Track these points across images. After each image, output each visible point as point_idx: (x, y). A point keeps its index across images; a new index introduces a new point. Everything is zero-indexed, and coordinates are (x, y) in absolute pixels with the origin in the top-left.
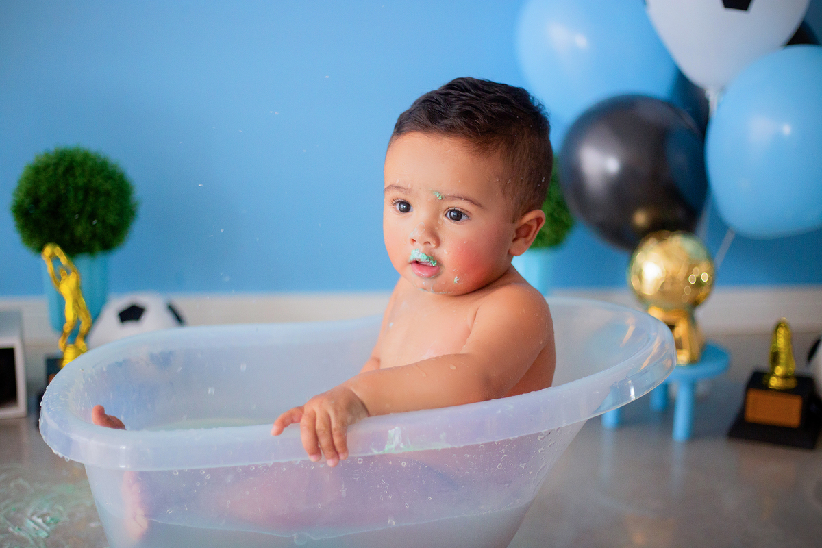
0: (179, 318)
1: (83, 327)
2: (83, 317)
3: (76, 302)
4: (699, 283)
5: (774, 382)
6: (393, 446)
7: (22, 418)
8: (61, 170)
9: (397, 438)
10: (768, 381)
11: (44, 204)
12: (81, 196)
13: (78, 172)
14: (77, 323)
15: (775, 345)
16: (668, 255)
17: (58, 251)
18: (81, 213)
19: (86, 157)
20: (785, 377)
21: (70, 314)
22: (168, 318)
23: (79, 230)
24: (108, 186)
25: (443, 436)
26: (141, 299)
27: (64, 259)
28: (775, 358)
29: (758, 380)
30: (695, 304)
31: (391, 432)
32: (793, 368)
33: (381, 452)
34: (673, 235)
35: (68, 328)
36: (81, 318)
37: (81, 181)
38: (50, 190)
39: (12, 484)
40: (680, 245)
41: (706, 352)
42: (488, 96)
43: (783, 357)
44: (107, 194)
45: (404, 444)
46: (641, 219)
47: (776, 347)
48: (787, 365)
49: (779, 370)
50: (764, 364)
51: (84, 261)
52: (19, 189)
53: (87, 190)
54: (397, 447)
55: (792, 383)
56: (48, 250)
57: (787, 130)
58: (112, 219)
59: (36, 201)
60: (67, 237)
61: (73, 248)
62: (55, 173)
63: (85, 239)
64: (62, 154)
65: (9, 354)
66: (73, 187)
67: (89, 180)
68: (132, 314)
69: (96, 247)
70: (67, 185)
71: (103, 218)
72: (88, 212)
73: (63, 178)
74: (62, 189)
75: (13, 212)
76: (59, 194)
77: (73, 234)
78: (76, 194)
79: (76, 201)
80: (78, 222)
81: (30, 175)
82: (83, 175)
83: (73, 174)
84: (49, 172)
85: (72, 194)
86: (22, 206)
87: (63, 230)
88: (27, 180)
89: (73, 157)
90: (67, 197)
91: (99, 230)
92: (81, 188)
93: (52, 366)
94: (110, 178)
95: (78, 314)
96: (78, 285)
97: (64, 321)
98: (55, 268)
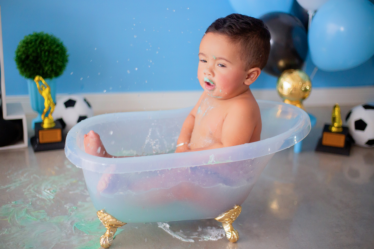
0: (89, 105)
1: (52, 110)
3: (49, 99)
4: (306, 90)
5: (334, 129)
6: (211, 162)
7: (26, 148)
8: (38, 42)
9: (213, 159)
10: (331, 128)
11: (31, 58)
12: (47, 53)
13: (45, 43)
14: (50, 108)
15: (334, 114)
16: (293, 79)
17: (41, 78)
18: (47, 61)
19: (48, 37)
20: (338, 127)
21: (46, 104)
22: (85, 105)
23: (46, 68)
24: (58, 49)
25: (230, 157)
26: (73, 97)
27: (43, 81)
28: (334, 119)
29: (327, 128)
30: (304, 98)
31: (211, 157)
32: (341, 124)
33: (207, 164)
34: (295, 71)
35: (45, 110)
36: (51, 106)
37: (46, 48)
38: (33, 52)
39: (32, 177)
40: (298, 75)
42: (241, 21)
43: (337, 119)
44: (57, 53)
45: (215, 161)
46: (281, 63)
47: (335, 115)
48: (339, 123)
49: (336, 125)
50: (329, 121)
51: (48, 80)
52: (19, 51)
53: (49, 51)
54: (213, 162)
55: (341, 130)
56: (37, 78)
57: (342, 29)
58: (59, 63)
59: (27, 57)
60: (41, 72)
61: (45, 76)
62: (35, 44)
63: (49, 72)
64: (37, 36)
65: (20, 122)
66: (43, 50)
67: (50, 47)
68: (70, 104)
69: (53, 75)
70: (40, 49)
71: (56, 63)
72: (50, 60)
73: (39, 46)
74: (39, 51)
75: (16, 60)
76: (38, 53)
77: (43, 70)
78: (45, 53)
79: (45, 56)
80: (46, 65)
81: (25, 45)
82: (47, 45)
83: (43, 44)
84: (33, 44)
85: (43, 53)
86: (21, 58)
87: (39, 69)
88: (23, 47)
89: (42, 37)
90: (41, 55)
91: (54, 68)
92: (47, 50)
93: (39, 126)
94: (58, 46)
95: (50, 104)
96: (50, 92)
97: (44, 108)
98: (40, 85)
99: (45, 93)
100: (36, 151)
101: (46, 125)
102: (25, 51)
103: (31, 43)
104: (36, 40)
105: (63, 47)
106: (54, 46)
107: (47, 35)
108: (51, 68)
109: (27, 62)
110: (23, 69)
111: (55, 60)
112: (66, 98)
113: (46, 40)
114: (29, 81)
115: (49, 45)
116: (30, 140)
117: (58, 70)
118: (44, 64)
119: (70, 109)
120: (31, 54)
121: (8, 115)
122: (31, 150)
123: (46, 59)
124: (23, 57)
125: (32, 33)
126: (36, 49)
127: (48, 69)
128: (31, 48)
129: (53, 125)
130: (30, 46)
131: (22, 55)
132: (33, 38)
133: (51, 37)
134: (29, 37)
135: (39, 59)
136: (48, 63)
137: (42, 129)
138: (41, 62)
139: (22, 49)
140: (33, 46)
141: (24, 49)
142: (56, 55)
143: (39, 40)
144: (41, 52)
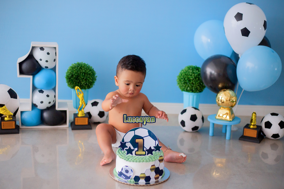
1: (84, 106)
2: (84, 104)
3: (82, 100)
4: (233, 102)
5: (252, 127)
7: (68, 127)
8: (79, 68)
10: (250, 126)
11: (74, 76)
12: (84, 74)
13: (83, 68)
14: (82, 105)
16: (225, 95)
18: (84, 78)
20: (254, 125)
21: (81, 103)
23: (83, 83)
24: (90, 72)
26: (97, 100)
28: (252, 121)
29: (247, 126)
30: (232, 106)
32: (256, 123)
34: (227, 90)
35: (80, 106)
37: (84, 71)
38: (76, 73)
41: (234, 118)
44: (90, 74)
46: (220, 86)
47: (252, 118)
48: (254, 123)
49: (252, 124)
50: (249, 123)
51: (83, 90)
52: (68, 72)
55: (255, 127)
56: (77, 87)
59: (72, 76)
60: (80, 85)
61: (82, 87)
62: (77, 68)
63: (84, 85)
64: (79, 64)
65: (65, 112)
66: (82, 72)
67: (86, 71)
68: (95, 104)
69: (87, 88)
70: (80, 72)
71: (89, 80)
72: (85, 78)
73: (79, 70)
74: (79, 73)
75: (66, 78)
76: (78, 74)
77: (81, 84)
78: (82, 74)
79: (82, 76)
80: (82, 81)
81: (71, 69)
82: (84, 69)
83: (82, 69)
84: (76, 68)
85: (81, 74)
86: (69, 77)
87: (78, 83)
88: (70, 70)
89: (82, 65)
90: (80, 75)
91: (87, 83)
92: (84, 72)
93: (76, 115)
94: (90, 70)
95: (83, 103)
96: (83, 97)
97: (79, 105)
98: (78, 92)
99: (80, 96)
100: (73, 129)
101: (80, 115)
102: (71, 72)
103: (75, 68)
104: (78, 66)
105: (93, 71)
106: (89, 70)
107: (84, 64)
108: (85, 83)
109: (72, 79)
110: (69, 83)
111: (88, 79)
112: (93, 101)
113: (83, 67)
114: (72, 90)
115: (85, 70)
116: (70, 124)
117: (89, 85)
118: (81, 81)
119: (94, 107)
120: (74, 75)
121: (58, 107)
122: (70, 128)
123: (83, 77)
124: (70, 76)
125: (76, 63)
126: (78, 71)
127: (84, 83)
128: (75, 71)
129: (84, 115)
130: (74, 69)
131: (69, 75)
132: (76, 65)
133: (87, 65)
134: (74, 65)
135: (79, 78)
136: (84, 80)
137: (78, 117)
138: (80, 79)
139: (70, 71)
140: (76, 70)
141: (71, 71)
142: (89, 76)
143: (80, 66)
144: (80, 73)
